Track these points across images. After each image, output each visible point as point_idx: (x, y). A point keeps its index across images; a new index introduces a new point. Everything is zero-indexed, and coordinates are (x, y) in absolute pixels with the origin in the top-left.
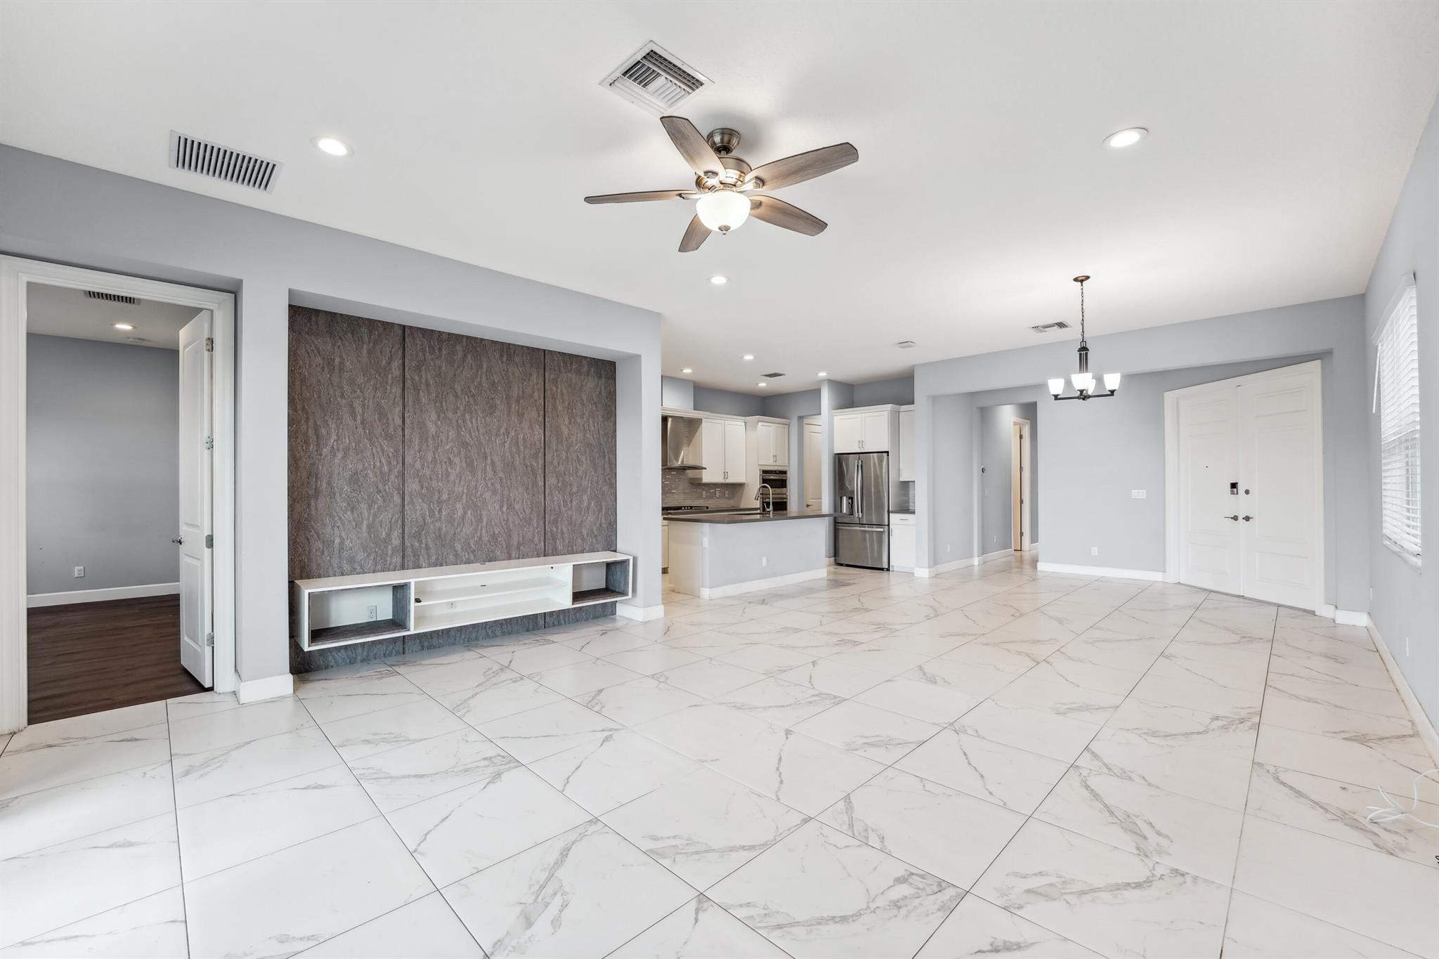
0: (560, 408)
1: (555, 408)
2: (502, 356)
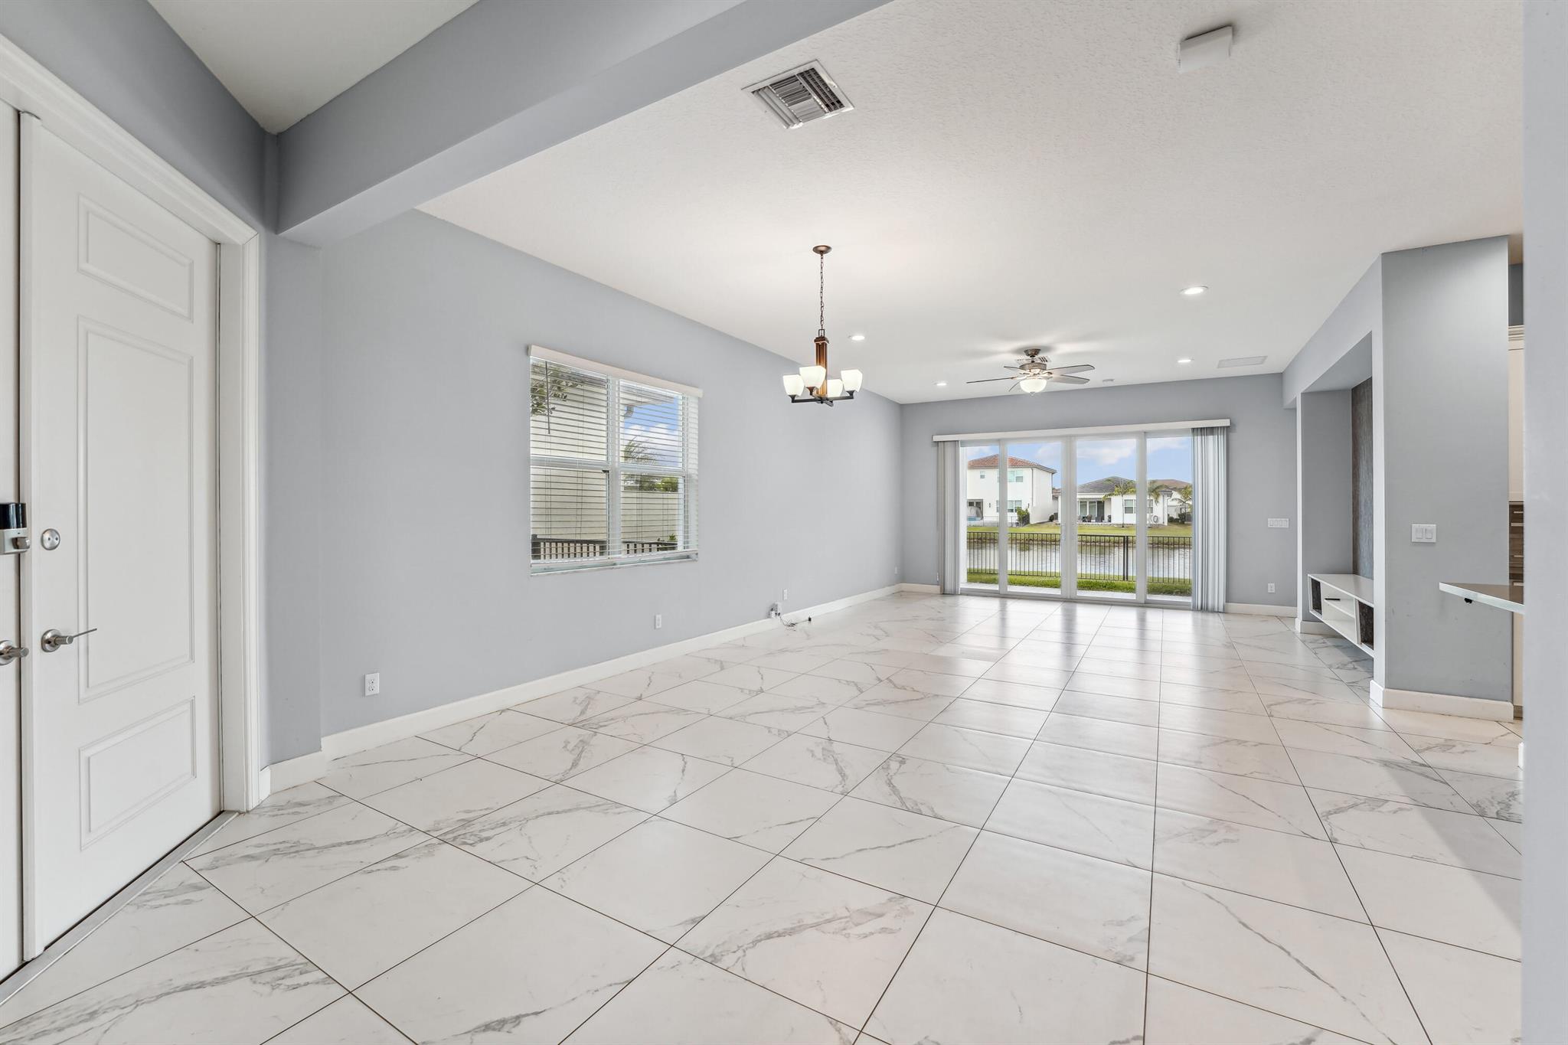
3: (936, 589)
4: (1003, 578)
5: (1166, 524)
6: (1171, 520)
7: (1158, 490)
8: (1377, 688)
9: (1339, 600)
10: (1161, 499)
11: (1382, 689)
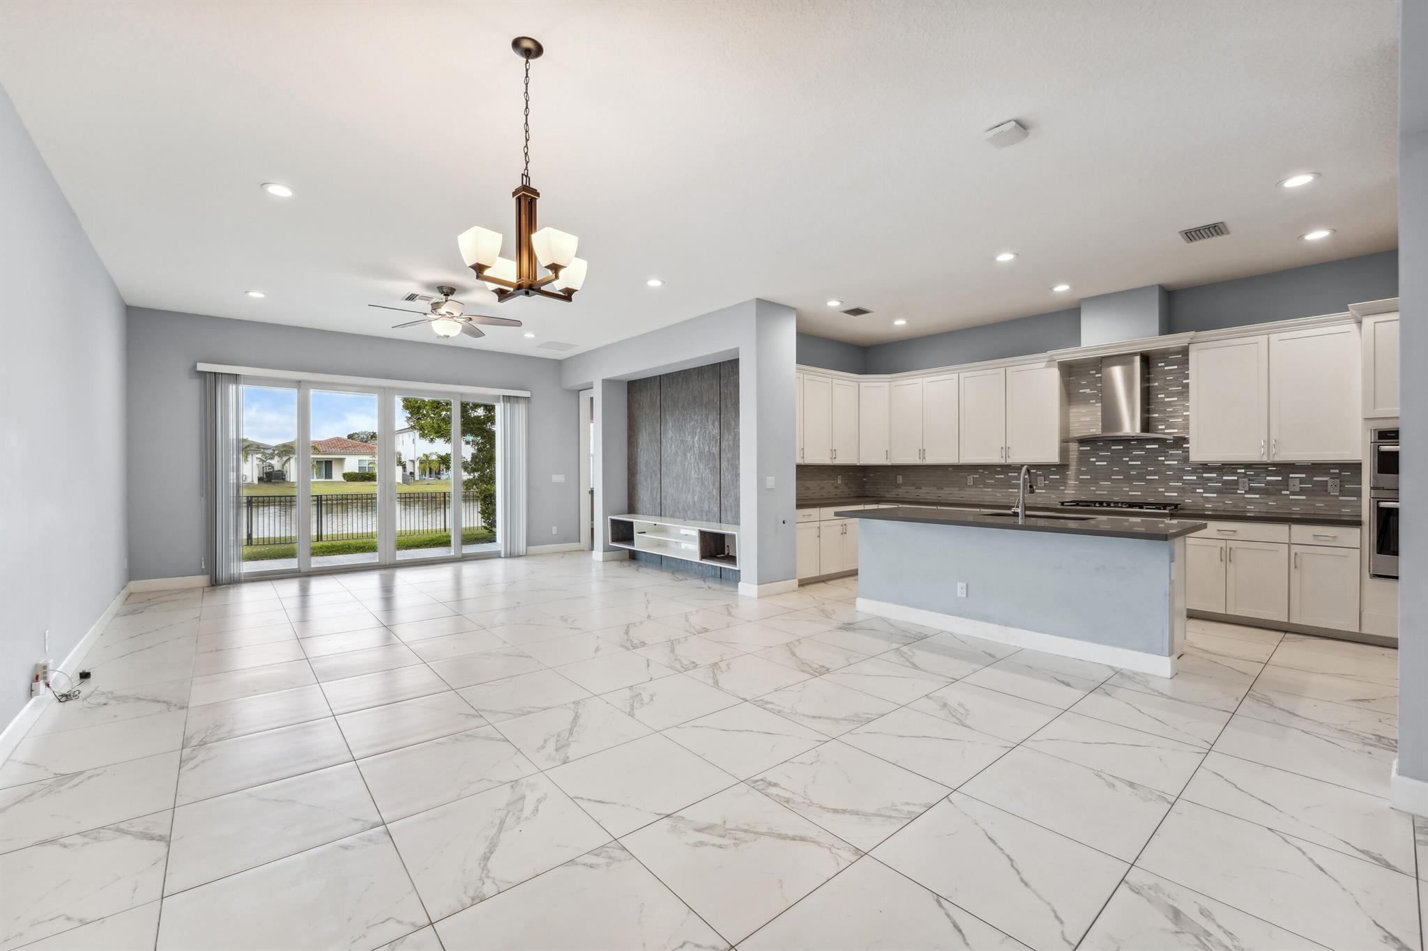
0: (730, 406)
1: (726, 406)
2: (698, 377)
3: (202, 580)
4: (302, 549)
5: (256, 481)
6: (260, 479)
7: (248, 449)
8: (748, 588)
9: (644, 532)
10: (250, 457)
11: (756, 586)
